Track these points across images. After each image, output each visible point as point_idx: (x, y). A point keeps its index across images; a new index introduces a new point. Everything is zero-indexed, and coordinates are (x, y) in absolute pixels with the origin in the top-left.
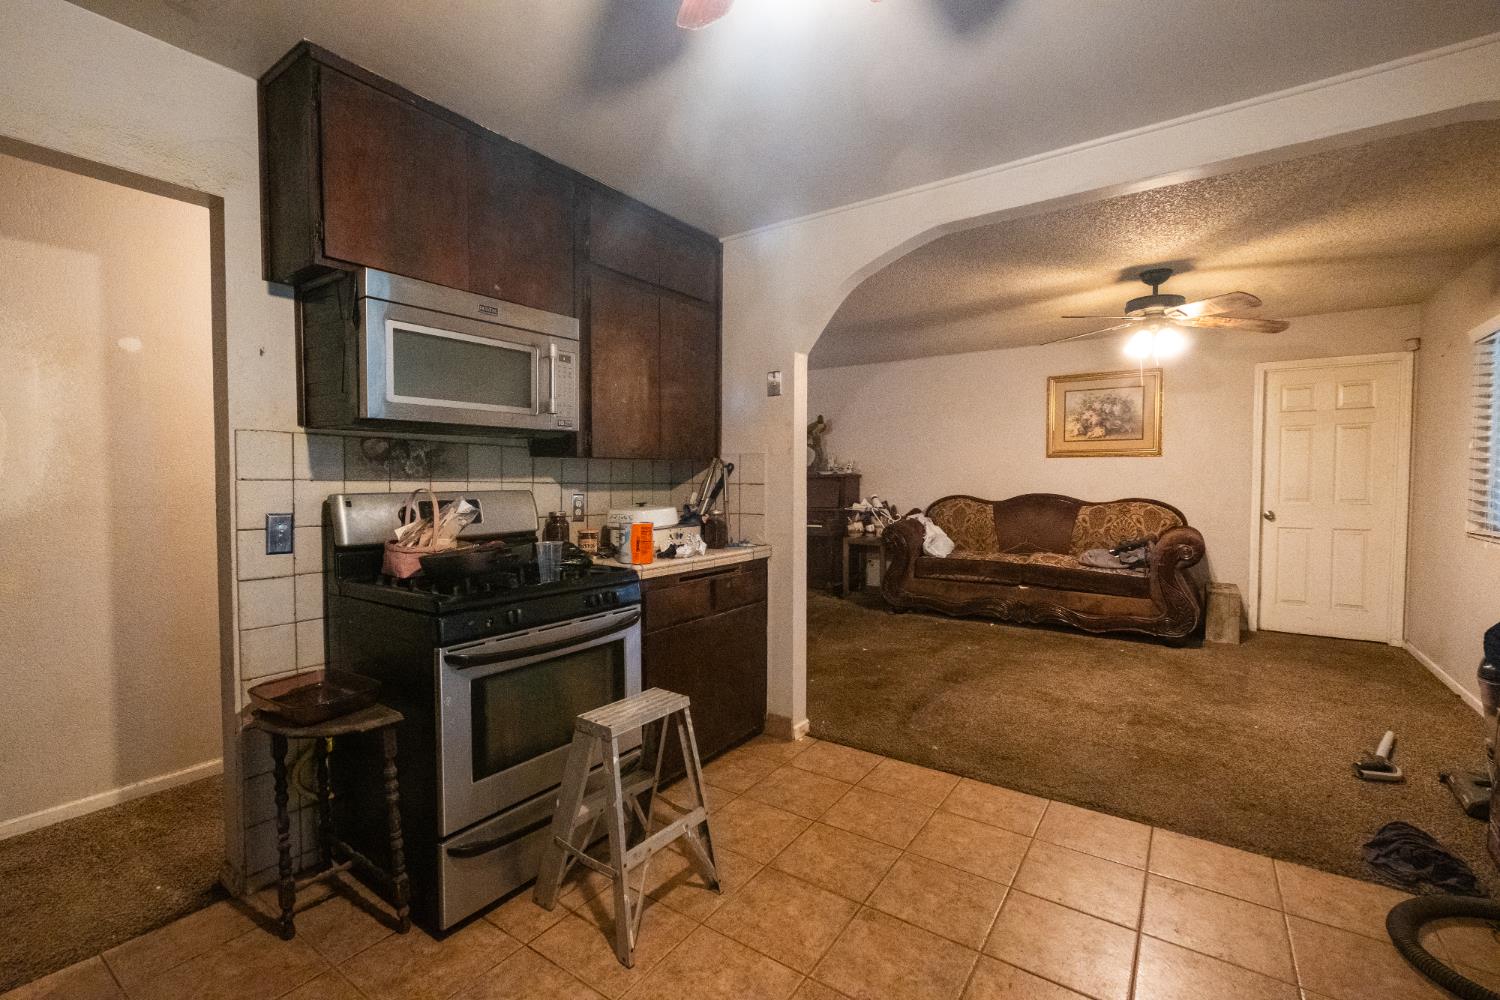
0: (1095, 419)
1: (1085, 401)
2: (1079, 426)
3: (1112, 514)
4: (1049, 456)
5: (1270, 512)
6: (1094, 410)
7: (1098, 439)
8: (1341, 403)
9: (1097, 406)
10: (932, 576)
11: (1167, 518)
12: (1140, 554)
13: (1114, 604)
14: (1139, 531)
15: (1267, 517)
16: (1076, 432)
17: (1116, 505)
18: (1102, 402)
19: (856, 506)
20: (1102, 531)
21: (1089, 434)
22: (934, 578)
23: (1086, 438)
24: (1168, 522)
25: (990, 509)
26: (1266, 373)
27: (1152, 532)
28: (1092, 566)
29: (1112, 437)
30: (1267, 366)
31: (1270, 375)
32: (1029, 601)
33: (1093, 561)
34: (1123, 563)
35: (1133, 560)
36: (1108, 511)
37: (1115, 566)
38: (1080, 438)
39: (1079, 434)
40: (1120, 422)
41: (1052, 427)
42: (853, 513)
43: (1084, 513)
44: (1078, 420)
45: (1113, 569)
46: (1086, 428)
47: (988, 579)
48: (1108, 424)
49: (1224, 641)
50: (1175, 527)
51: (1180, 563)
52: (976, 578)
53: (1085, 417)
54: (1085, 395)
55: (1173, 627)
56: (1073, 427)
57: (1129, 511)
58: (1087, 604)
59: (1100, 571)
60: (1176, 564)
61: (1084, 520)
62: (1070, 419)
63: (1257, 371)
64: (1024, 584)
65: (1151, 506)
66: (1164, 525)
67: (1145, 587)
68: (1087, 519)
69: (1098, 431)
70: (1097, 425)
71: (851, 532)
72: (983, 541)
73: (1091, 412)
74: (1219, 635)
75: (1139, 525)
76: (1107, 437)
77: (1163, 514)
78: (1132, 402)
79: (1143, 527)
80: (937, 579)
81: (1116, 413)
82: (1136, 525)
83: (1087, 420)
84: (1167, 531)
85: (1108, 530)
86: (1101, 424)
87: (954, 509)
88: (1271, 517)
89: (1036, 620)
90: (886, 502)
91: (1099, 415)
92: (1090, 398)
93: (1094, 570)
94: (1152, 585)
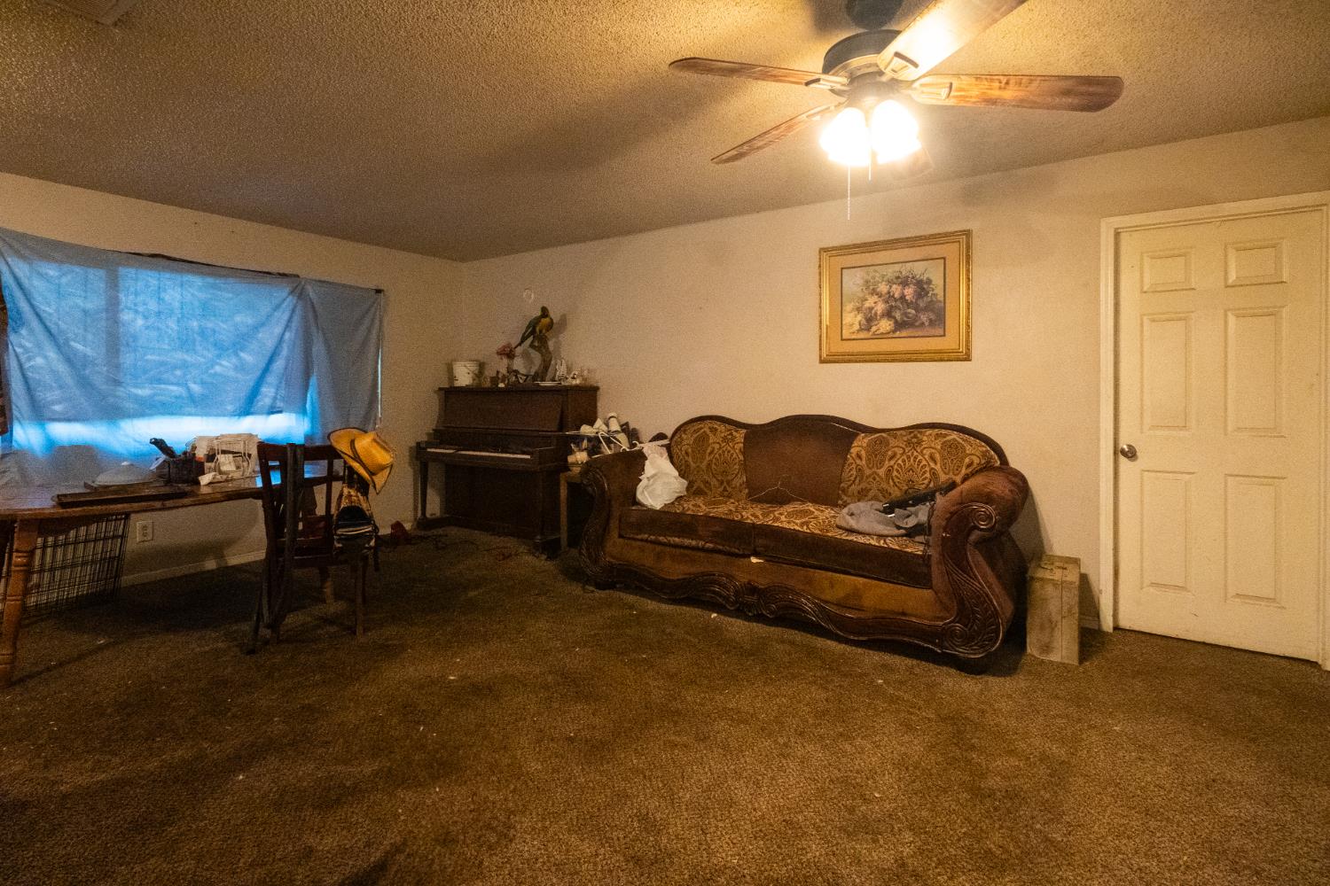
0: (880, 308)
1: (867, 282)
2: (860, 317)
3: (897, 445)
4: (822, 361)
5: (1129, 446)
6: (880, 295)
7: (883, 336)
8: (1232, 278)
9: (883, 288)
10: (639, 537)
11: (975, 453)
12: (921, 514)
13: (879, 595)
14: (934, 474)
15: (1124, 453)
16: (857, 327)
17: (903, 432)
18: (890, 282)
19: (586, 430)
20: (882, 472)
21: (874, 329)
22: (642, 540)
23: (869, 335)
24: (976, 461)
25: (740, 435)
26: (1117, 235)
27: (951, 475)
28: (851, 531)
29: (904, 333)
30: (1118, 221)
31: (1124, 237)
32: (762, 582)
33: (852, 523)
34: (899, 528)
35: (911, 522)
36: (893, 442)
37: (886, 532)
38: (862, 335)
39: (861, 330)
40: (913, 312)
41: (826, 321)
42: (578, 439)
43: (860, 444)
44: (858, 310)
45: (880, 536)
46: (870, 320)
47: (708, 545)
48: (898, 315)
49: (1055, 657)
50: (987, 468)
51: (974, 536)
52: (694, 543)
53: (867, 305)
54: (868, 273)
55: (967, 639)
56: (853, 320)
57: (919, 443)
58: (838, 593)
59: (861, 539)
60: (968, 535)
61: (859, 457)
62: (848, 307)
63: (1103, 229)
64: (757, 555)
65: (954, 435)
66: (969, 466)
67: (925, 570)
68: (863, 453)
69: (885, 325)
70: (883, 316)
71: (573, 464)
72: (729, 483)
73: (875, 298)
74: (1047, 648)
75: (932, 465)
76: (898, 334)
77: (968, 447)
78: (929, 282)
79: (938, 467)
80: (646, 541)
81: (907, 298)
82: (929, 465)
83: (871, 309)
84: (973, 474)
85: (889, 471)
86: (888, 314)
87: (695, 436)
88: (1131, 454)
89: (772, 613)
90: (627, 424)
91: (887, 302)
92: (874, 278)
93: (853, 538)
94: (934, 568)
